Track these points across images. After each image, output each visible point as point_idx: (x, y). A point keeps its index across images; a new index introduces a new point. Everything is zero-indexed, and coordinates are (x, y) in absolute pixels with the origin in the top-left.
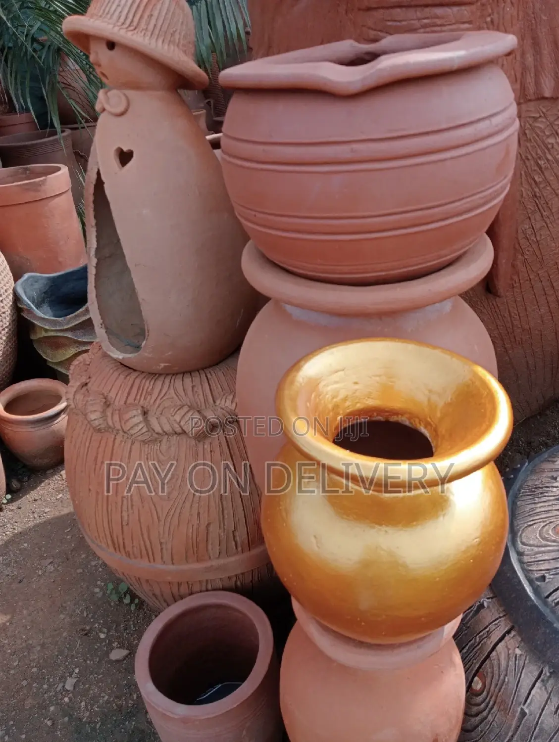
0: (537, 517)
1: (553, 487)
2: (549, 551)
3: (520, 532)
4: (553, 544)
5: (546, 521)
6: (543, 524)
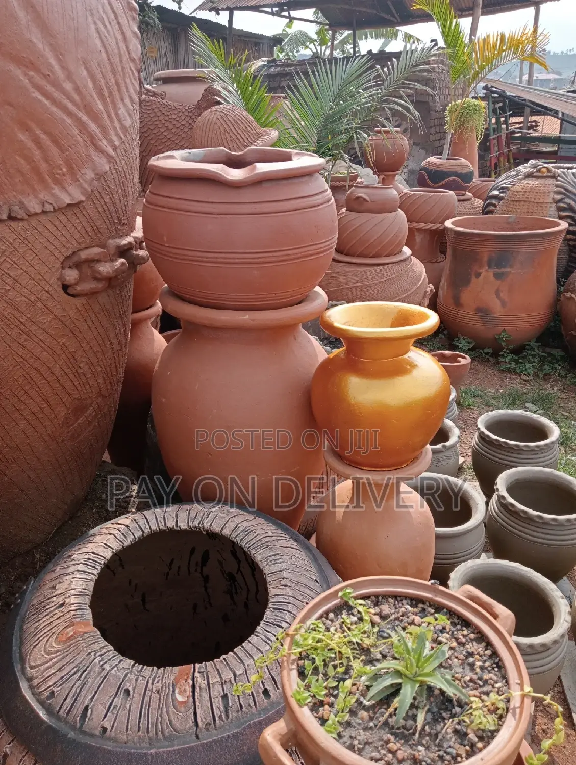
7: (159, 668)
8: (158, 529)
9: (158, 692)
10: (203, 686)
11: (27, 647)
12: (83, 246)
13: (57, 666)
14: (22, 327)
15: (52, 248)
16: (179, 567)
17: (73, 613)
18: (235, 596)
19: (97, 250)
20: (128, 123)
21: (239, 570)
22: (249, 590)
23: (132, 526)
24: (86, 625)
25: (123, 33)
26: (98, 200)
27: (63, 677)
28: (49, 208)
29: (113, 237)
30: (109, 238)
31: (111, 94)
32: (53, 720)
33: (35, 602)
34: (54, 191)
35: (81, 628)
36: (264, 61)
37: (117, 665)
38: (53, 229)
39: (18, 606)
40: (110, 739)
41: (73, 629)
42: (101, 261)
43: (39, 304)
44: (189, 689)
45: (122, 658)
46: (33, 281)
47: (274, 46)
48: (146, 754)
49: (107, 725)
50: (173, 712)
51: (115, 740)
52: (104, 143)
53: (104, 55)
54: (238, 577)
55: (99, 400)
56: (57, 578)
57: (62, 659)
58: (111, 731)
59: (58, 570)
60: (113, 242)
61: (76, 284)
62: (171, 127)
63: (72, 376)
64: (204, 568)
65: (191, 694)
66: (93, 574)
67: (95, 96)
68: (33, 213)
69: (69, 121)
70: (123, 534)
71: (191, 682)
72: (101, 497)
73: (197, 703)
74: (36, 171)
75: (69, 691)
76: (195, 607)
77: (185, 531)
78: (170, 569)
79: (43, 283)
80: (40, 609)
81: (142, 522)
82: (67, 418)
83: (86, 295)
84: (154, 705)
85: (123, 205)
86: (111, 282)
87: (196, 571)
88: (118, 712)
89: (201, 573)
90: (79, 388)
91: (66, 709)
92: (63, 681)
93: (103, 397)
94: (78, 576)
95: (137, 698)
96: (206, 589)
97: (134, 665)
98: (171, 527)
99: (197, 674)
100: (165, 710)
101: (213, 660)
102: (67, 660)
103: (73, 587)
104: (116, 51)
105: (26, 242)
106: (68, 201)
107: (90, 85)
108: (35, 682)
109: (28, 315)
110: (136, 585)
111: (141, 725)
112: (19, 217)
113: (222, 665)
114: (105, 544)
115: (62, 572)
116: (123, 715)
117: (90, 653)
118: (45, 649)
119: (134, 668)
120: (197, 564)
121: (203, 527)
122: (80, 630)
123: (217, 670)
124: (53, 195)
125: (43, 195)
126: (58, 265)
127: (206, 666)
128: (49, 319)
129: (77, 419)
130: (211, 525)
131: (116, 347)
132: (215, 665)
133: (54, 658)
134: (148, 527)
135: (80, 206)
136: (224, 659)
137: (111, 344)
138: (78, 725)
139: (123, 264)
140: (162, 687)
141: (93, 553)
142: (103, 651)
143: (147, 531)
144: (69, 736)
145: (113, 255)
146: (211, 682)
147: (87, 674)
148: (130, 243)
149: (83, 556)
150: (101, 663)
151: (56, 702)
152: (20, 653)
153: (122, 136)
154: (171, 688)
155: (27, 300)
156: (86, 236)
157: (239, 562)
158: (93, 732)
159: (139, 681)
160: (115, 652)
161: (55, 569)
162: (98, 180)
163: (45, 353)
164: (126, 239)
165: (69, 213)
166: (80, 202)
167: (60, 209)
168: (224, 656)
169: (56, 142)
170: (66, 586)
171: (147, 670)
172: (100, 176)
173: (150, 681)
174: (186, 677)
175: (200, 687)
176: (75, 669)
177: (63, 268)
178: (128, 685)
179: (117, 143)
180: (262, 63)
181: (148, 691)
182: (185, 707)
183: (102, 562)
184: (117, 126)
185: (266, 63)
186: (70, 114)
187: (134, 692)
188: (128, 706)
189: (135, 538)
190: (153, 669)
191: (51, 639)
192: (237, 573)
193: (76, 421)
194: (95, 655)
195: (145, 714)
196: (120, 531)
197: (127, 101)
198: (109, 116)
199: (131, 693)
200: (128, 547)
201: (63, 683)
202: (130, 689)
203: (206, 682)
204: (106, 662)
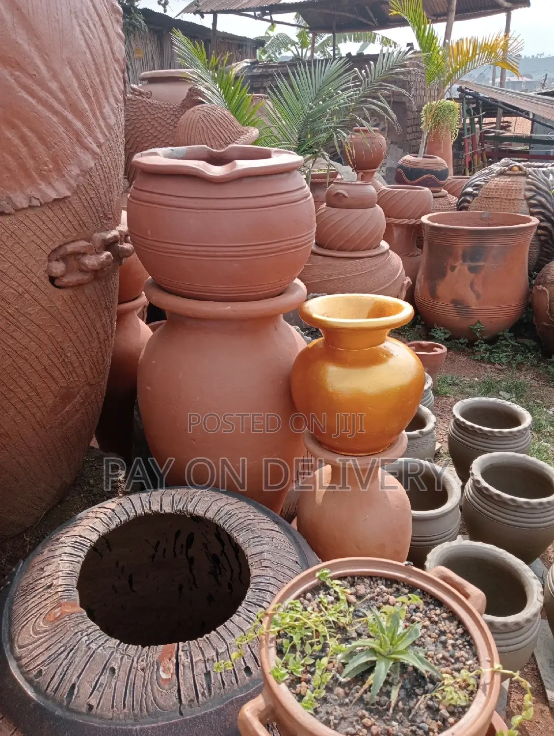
0: (30, 615)
1: (41, 578)
2: (42, 643)
3: (17, 637)
4: (45, 634)
5: (36, 616)
6: (34, 620)
7: (143, 647)
8: (143, 513)
9: (143, 670)
10: (186, 664)
11: (16, 627)
12: (70, 239)
13: (45, 646)
14: (10, 318)
15: (39, 242)
16: (165, 550)
17: (60, 594)
18: (219, 577)
19: (84, 243)
20: (112, 121)
21: (223, 551)
22: (232, 571)
23: (118, 509)
24: (73, 606)
25: (107, 35)
26: (84, 195)
27: (50, 656)
28: (35, 203)
29: (99, 231)
30: (95, 232)
31: (96, 94)
32: (41, 698)
33: (24, 583)
34: (40, 187)
35: (69, 609)
36: (247, 62)
37: (103, 644)
38: (40, 223)
39: (8, 587)
40: (95, 716)
41: (61, 610)
42: (86, 254)
43: (26, 296)
44: (172, 667)
45: (108, 637)
46: (20, 274)
47: (257, 48)
48: (131, 731)
49: (93, 702)
50: (158, 689)
51: (101, 718)
52: (89, 141)
53: (88, 55)
54: (222, 559)
55: (87, 388)
56: (44, 561)
57: (49, 639)
58: (97, 707)
59: (46, 552)
60: (98, 236)
61: (62, 276)
62: (156, 125)
63: (59, 365)
64: (189, 550)
65: (175, 672)
66: (80, 557)
67: (80, 95)
68: (20, 208)
69: (55, 119)
70: (109, 518)
71: (175, 661)
72: (89, 482)
73: (181, 681)
74: (23, 167)
75: (57, 670)
76: (181, 588)
77: (170, 514)
78: (156, 551)
79: (30, 275)
80: (28, 591)
81: (128, 506)
82: (55, 406)
83: (72, 287)
84: (139, 683)
85: (108, 201)
86: (98, 274)
87: (181, 553)
88: (104, 690)
89: (187, 554)
90: (67, 377)
91: (53, 688)
92: (51, 659)
93: (91, 385)
94: (65, 559)
95: (123, 675)
96: (191, 571)
97: (119, 644)
98: (156, 510)
99: (181, 653)
100: (149, 687)
101: (196, 639)
102: (55, 639)
103: (60, 569)
104: (101, 52)
105: (13, 235)
106: (54, 196)
107: (76, 85)
108: (24, 661)
109: (17, 307)
110: (123, 567)
111: (126, 703)
112: (7, 212)
113: (205, 644)
114: (92, 527)
115: (51, 554)
116: (109, 691)
117: (76, 633)
118: (33, 630)
119: (120, 647)
120: (182, 546)
121: (187, 510)
122: (67, 611)
123: (201, 648)
124: (40, 190)
125: (30, 191)
126: (45, 258)
127: (189, 643)
128: (37, 310)
129: (65, 407)
130: (195, 508)
131: (102, 336)
132: (198, 644)
133: (41, 638)
134: (133, 511)
135: (66, 201)
136: (207, 638)
137: (98, 334)
138: (65, 703)
139: (108, 257)
140: (147, 665)
141: (80, 536)
142: (90, 630)
143: (132, 515)
144: (57, 713)
145: (99, 248)
146: (194, 660)
147: (74, 653)
148: (115, 237)
149: (70, 539)
150: (88, 642)
151: (43, 681)
152: (10, 633)
153: (107, 134)
154: (156, 667)
155: (14, 292)
156: (72, 230)
157: (223, 545)
158: (79, 709)
159: (124, 660)
160: (101, 631)
161: (43, 552)
162: (84, 176)
163: (33, 343)
164: (112, 233)
165: (56, 207)
166: (65, 198)
167: (47, 204)
168: (207, 635)
169: (42, 139)
170: (53, 569)
171: (132, 649)
172: (86, 172)
173: (135, 660)
174: (169, 656)
175: (183, 665)
176: (62, 649)
177: (49, 261)
178: (114, 663)
179: (102, 141)
180: (245, 65)
181: (132, 670)
182: (169, 684)
183: (89, 545)
184: (103, 124)
185: (249, 64)
186: (56, 113)
187: (119, 670)
188: (113, 684)
189: (121, 521)
190: (138, 649)
191: (38, 620)
192: (221, 555)
193: (64, 408)
194: (82, 634)
195: (130, 691)
196: (106, 515)
197: (112, 100)
198: (94, 114)
199: (117, 671)
200: (114, 530)
201: (51, 662)
202: (116, 667)
203: (189, 660)
204: (92, 641)
